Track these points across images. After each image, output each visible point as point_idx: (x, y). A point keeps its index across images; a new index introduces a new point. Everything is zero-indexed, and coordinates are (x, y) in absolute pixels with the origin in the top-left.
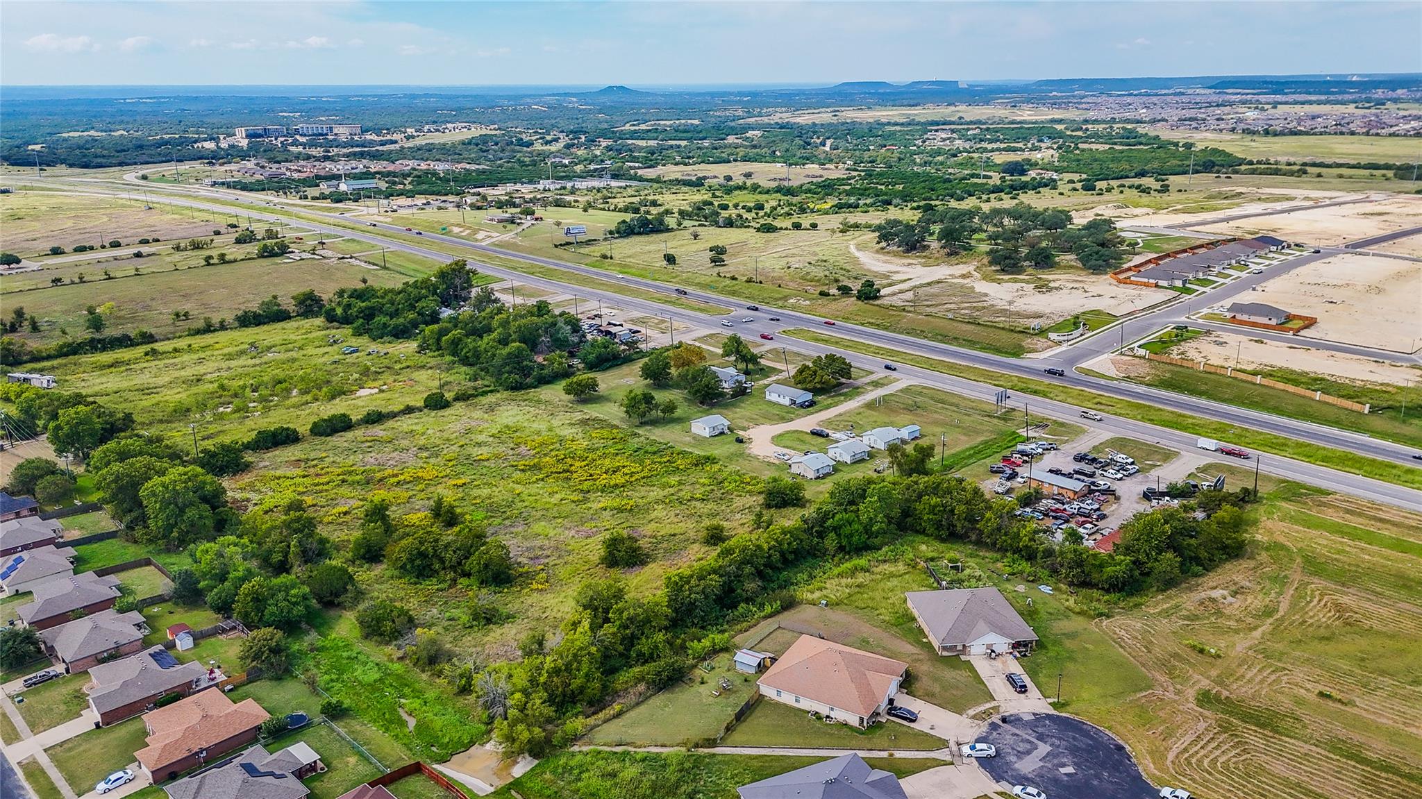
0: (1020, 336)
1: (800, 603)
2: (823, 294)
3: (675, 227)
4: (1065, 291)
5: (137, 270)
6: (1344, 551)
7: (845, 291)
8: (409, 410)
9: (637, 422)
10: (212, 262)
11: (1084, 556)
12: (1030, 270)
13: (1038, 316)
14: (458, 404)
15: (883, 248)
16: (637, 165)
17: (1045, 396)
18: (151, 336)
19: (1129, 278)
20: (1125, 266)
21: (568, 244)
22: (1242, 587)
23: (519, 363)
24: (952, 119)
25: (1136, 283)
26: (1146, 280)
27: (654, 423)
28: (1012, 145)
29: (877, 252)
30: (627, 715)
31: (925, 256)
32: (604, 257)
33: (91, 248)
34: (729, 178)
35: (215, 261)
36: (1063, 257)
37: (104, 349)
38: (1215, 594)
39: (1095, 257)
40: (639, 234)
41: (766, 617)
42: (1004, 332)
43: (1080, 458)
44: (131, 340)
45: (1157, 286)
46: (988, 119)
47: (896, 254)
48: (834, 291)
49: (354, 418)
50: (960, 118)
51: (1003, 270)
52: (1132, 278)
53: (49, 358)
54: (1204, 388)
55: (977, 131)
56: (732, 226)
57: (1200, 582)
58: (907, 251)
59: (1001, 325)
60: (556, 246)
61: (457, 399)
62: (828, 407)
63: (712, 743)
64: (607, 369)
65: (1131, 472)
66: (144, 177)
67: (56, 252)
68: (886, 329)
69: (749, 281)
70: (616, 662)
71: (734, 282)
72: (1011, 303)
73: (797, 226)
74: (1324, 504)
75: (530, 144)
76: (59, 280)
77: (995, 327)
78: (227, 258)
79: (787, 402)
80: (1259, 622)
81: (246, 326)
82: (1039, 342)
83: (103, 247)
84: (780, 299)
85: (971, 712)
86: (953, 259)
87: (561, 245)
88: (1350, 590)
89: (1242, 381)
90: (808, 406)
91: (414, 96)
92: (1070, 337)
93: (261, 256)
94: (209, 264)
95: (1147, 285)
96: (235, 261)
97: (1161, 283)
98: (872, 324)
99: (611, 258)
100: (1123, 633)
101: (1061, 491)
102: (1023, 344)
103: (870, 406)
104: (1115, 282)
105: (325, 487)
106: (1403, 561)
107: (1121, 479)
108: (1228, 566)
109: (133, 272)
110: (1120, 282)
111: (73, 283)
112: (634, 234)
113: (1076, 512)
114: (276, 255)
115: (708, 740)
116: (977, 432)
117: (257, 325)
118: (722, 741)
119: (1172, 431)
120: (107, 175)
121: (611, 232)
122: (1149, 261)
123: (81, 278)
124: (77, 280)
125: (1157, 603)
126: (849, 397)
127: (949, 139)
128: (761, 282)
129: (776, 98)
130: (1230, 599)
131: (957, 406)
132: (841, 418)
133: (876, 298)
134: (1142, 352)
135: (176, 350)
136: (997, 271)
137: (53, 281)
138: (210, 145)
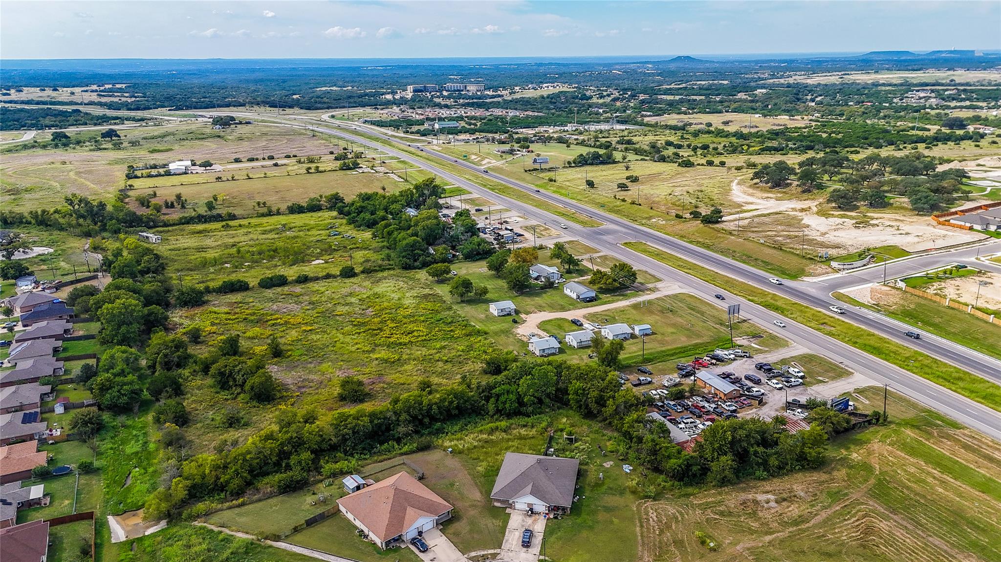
0: (808, 262)
1: (435, 448)
2: (678, 216)
3: (621, 160)
4: (881, 228)
5: (265, 174)
6: (924, 481)
7: (696, 215)
8: (328, 276)
9: (459, 300)
10: (310, 171)
11: (658, 447)
12: (863, 209)
13: (837, 247)
14: (363, 276)
15: (756, 184)
16: (649, 113)
17: (782, 313)
18: (234, 216)
19: (949, 221)
20: (953, 210)
21: (535, 170)
22: (795, 496)
23: (412, 251)
24: (944, 82)
25: (953, 226)
26: (963, 223)
27: (470, 302)
28: (974, 103)
29: (750, 186)
30: (246, 507)
31: (784, 192)
32: (551, 180)
33: (257, 159)
34: (709, 125)
35: (312, 171)
36: (898, 199)
37: (205, 222)
38: (761, 497)
39: (924, 200)
40: (592, 164)
41: (402, 454)
42: (796, 257)
43: (760, 367)
44: (222, 217)
45: (971, 229)
46: (978, 82)
47: (763, 190)
48: (688, 216)
49: (290, 279)
50: (952, 81)
51: (839, 207)
52: (952, 221)
53: (174, 225)
54: (937, 320)
55: (954, 92)
56: (664, 161)
57: (758, 485)
58: (773, 187)
59: (798, 252)
60: (526, 171)
61: (363, 272)
62: (605, 303)
63: (277, 538)
64: (477, 260)
65: (793, 384)
66: (333, 117)
67: (237, 161)
68: (708, 247)
69: (633, 203)
70: (270, 468)
71: (623, 203)
72: (823, 234)
73: (710, 163)
74: (949, 437)
75: (591, 97)
76: (220, 178)
77: (793, 253)
78: (320, 169)
79: (574, 296)
80: (780, 528)
81: (292, 214)
82: (821, 268)
83: (264, 159)
84: (646, 218)
85: (473, 554)
86: (805, 196)
87: (530, 170)
88: (895, 517)
89: (977, 318)
90: (589, 301)
91: (541, 65)
92: (852, 266)
93: (342, 169)
94: (309, 173)
95: (961, 227)
96: (325, 171)
97: (976, 227)
98: (698, 242)
99: (555, 181)
100: (654, 516)
101: (717, 392)
102: (806, 269)
103: (636, 306)
104: (935, 223)
105: (231, 322)
106: (972, 499)
107: (780, 389)
108: (800, 475)
109: (263, 175)
110: (940, 223)
111: (228, 180)
112: (587, 164)
113: (712, 410)
114: (350, 169)
115: (275, 535)
116: (699, 336)
117: (299, 213)
118: (286, 538)
119: (865, 354)
120: (315, 115)
121: (569, 163)
122: (980, 207)
123: (233, 178)
124: (230, 179)
125: (707, 496)
126: (626, 297)
127: (924, 97)
128: (640, 205)
129: (807, 64)
130: (773, 504)
131: (702, 313)
132: (605, 313)
133: (717, 222)
134: (902, 285)
135: (240, 226)
136: (834, 207)
137: (216, 179)
138: (389, 97)
